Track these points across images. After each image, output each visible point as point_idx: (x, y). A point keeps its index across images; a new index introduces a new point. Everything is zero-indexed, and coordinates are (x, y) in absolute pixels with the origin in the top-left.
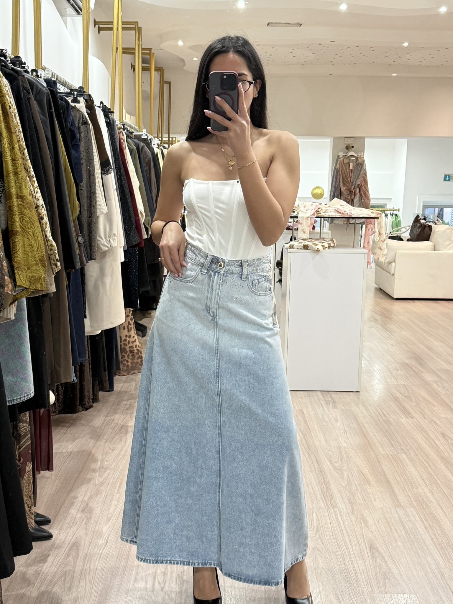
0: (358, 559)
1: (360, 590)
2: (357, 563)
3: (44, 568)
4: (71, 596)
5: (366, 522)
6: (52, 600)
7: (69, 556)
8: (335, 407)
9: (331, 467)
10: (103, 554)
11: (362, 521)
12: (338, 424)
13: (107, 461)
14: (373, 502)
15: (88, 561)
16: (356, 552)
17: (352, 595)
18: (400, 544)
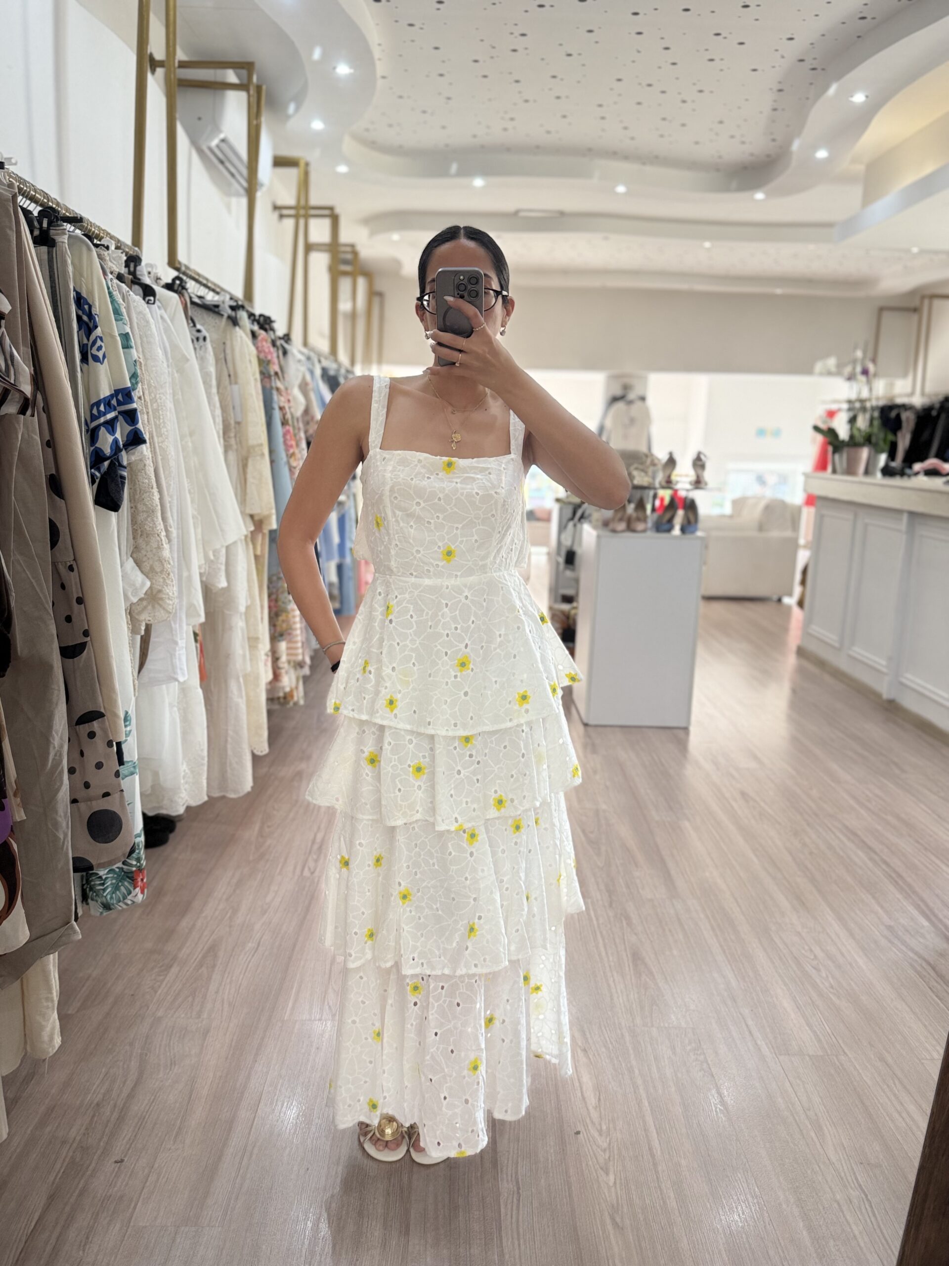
0: (615, 974)
1: (616, 1021)
2: (614, 980)
3: (164, 983)
4: (200, 1025)
5: (628, 918)
6: (172, 1031)
7: (202, 966)
8: (594, 750)
9: (583, 839)
10: (251, 964)
11: (623, 918)
12: (598, 777)
13: (269, 827)
14: (640, 890)
15: (229, 973)
16: (612, 964)
17: (603, 1028)
18: (675, 952)
